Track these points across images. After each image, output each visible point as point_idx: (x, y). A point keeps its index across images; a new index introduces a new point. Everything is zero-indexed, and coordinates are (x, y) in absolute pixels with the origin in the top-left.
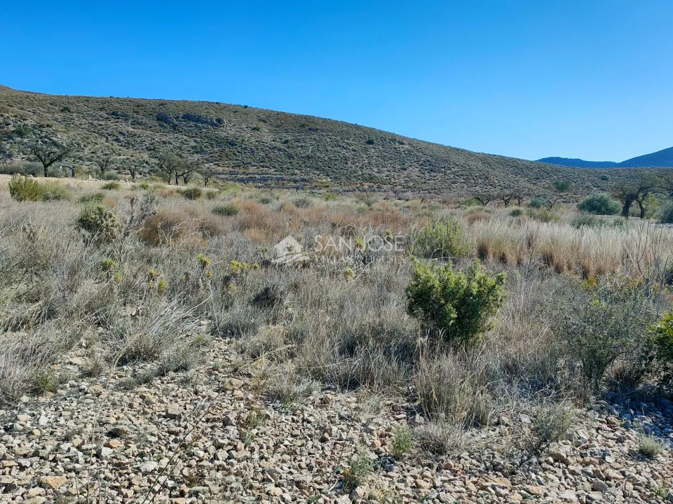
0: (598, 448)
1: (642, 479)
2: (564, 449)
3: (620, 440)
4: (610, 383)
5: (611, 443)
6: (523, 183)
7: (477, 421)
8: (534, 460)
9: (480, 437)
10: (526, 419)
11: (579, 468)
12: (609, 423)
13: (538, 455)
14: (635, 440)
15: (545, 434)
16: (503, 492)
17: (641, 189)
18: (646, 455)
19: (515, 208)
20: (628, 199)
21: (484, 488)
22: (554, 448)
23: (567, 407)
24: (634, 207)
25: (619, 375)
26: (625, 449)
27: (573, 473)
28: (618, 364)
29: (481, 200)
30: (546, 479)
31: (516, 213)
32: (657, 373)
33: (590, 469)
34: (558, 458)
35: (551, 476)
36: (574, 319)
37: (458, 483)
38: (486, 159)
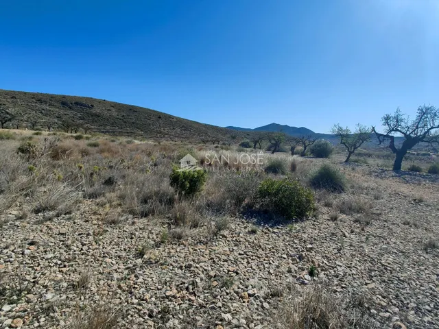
0: (238, 231)
1: (251, 240)
2: (226, 233)
3: (245, 228)
4: (244, 207)
5: (242, 229)
6: (220, 136)
7: (195, 226)
8: (215, 238)
9: (196, 231)
10: (213, 223)
11: (230, 239)
12: (242, 222)
13: (216, 236)
14: (250, 227)
15: (220, 228)
16: (203, 250)
17: (260, 139)
18: (253, 232)
19: (216, 145)
20: (256, 142)
21: (196, 250)
22: (222, 232)
23: (228, 218)
24: (258, 145)
25: (247, 205)
26: (247, 231)
27: (228, 241)
28: (246, 201)
29: (204, 142)
30: (219, 244)
31: (217, 147)
32: (259, 203)
33: (234, 239)
34: (223, 236)
35: (220, 243)
36: (231, 185)
37: (186, 249)
38: (206, 126)
